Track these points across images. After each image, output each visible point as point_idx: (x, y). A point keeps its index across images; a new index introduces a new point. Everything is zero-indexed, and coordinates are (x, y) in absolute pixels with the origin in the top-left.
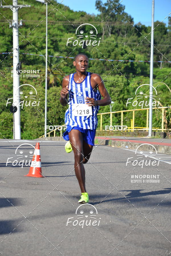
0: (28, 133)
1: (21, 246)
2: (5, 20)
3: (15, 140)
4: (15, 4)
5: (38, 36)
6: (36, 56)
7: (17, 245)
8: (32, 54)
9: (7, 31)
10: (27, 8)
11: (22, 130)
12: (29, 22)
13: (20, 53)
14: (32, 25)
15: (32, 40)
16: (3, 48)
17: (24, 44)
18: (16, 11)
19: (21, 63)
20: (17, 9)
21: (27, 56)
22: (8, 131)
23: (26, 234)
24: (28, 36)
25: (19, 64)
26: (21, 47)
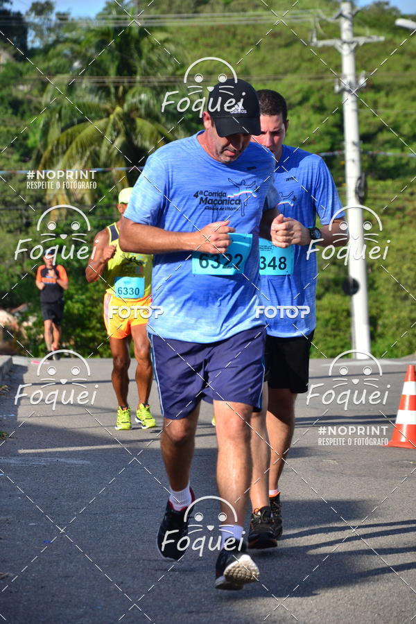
0: (387, 343)
1: (379, 615)
2: (325, 75)
3: (356, 360)
4: (346, 35)
5: (405, 110)
6: (401, 159)
7: (369, 613)
8: (392, 153)
9: (329, 101)
10: (376, 45)
11: (373, 337)
12: (382, 78)
13: (363, 153)
14: (389, 85)
15: (391, 120)
16: (322, 143)
17: (372, 129)
18: (351, 51)
19: (366, 176)
20: (353, 46)
21: (380, 158)
22: (341, 340)
23: (390, 584)
24: (381, 110)
25: (360, 178)
26: (365, 138)
